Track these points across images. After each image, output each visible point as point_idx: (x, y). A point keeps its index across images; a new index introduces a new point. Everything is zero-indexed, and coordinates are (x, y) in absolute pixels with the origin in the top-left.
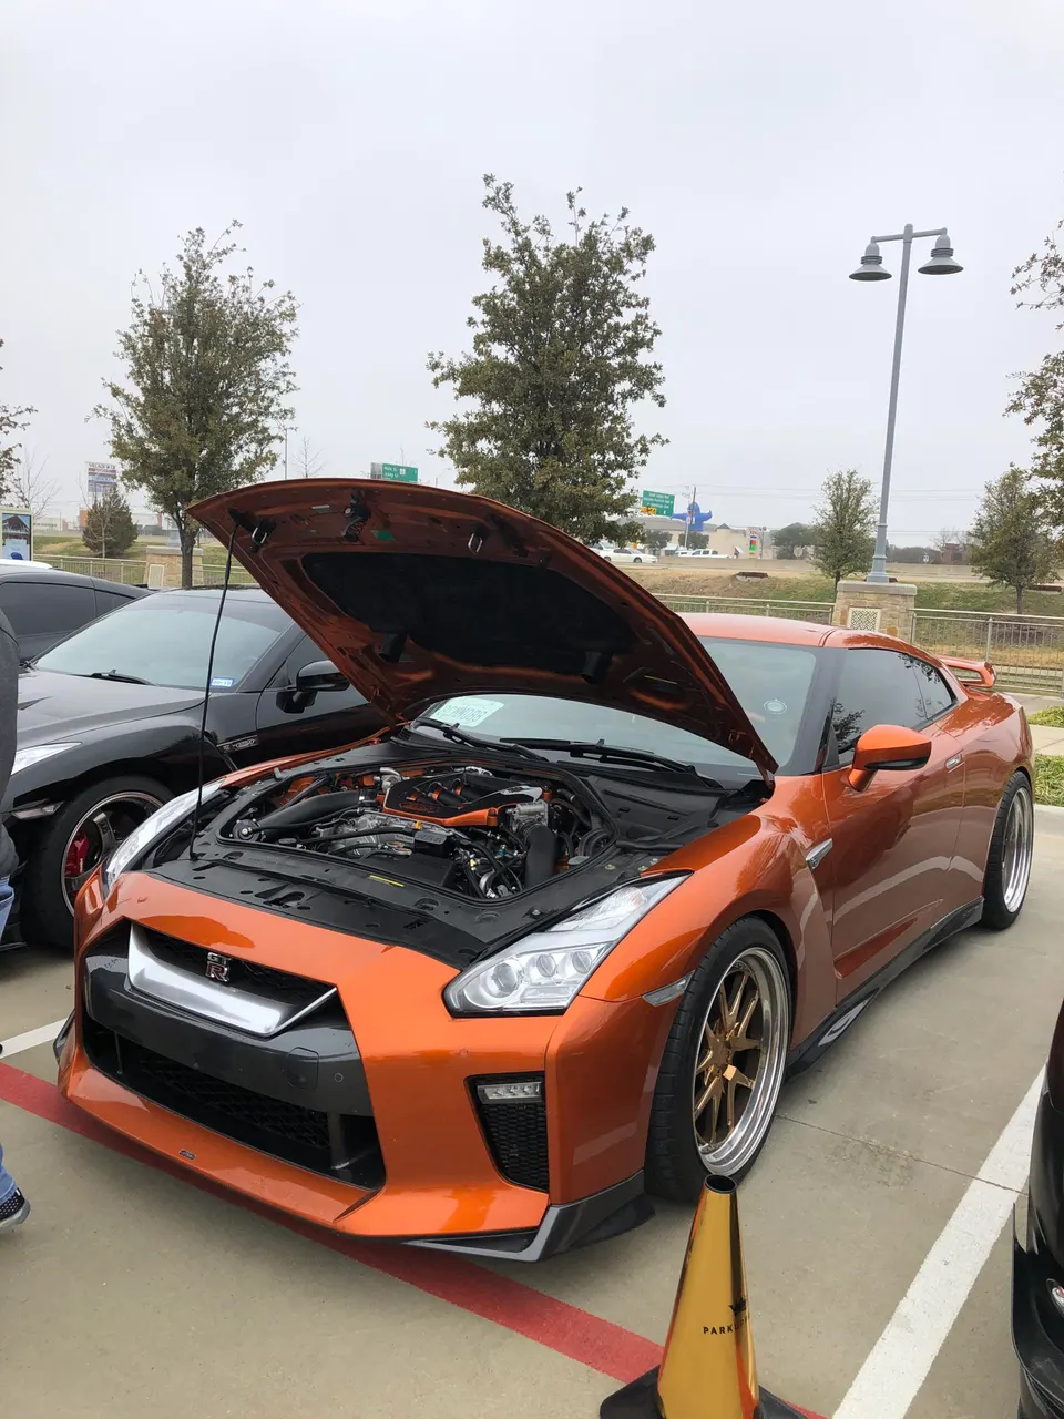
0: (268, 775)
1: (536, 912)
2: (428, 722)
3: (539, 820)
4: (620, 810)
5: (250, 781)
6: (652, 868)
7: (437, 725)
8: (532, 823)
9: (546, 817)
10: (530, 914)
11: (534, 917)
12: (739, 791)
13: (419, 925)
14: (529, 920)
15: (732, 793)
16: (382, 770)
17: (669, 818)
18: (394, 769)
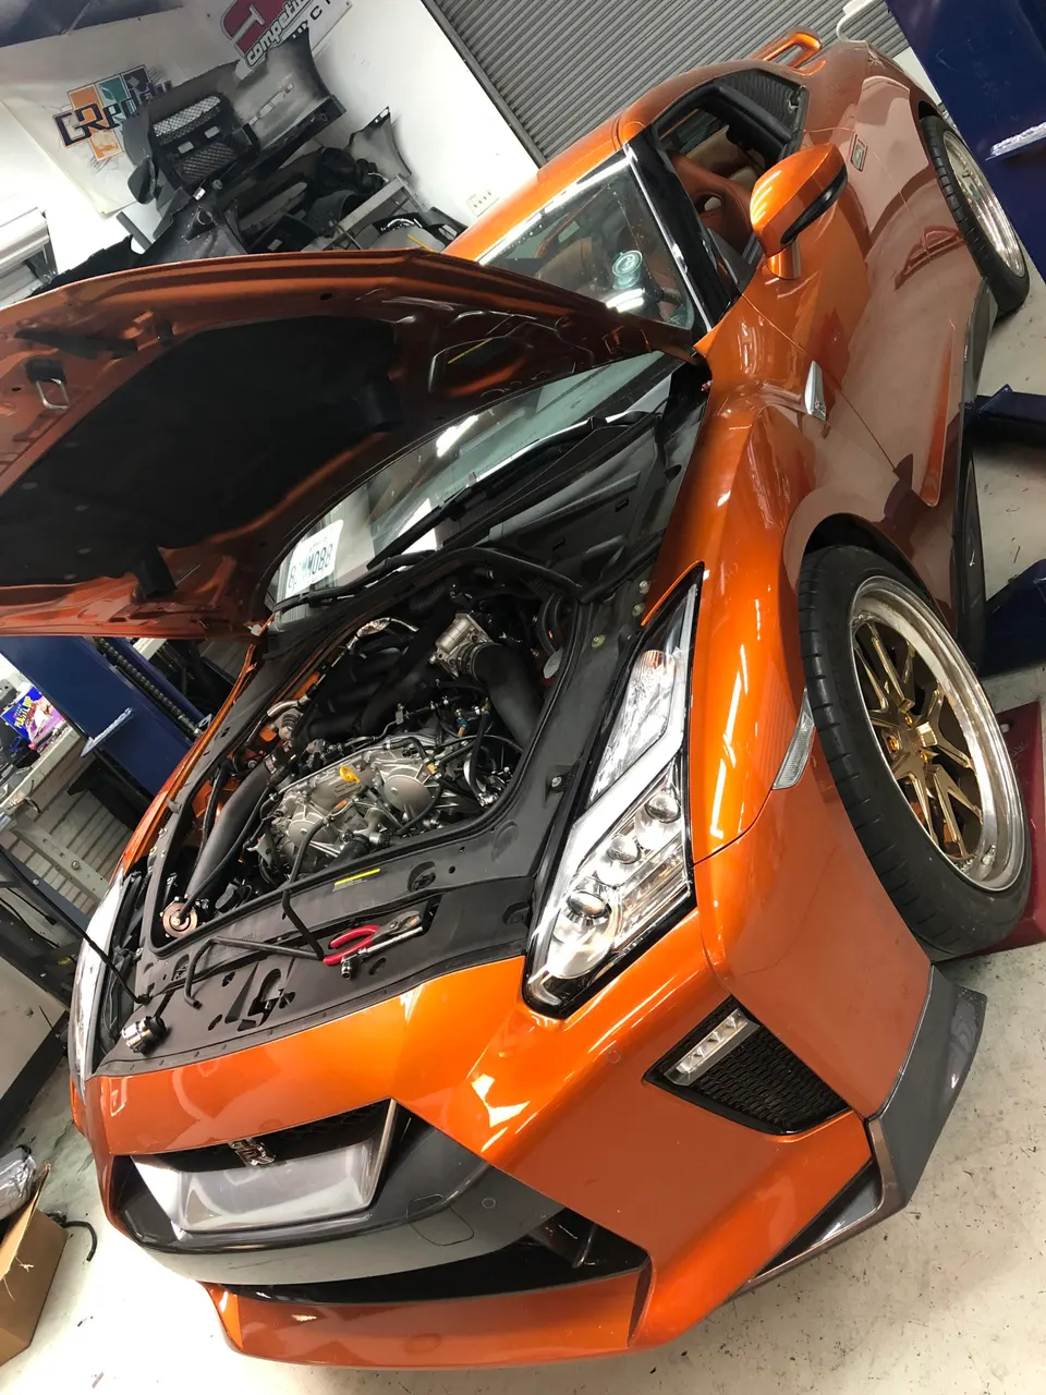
0: (166, 814)
1: (556, 781)
2: (287, 603)
3: (474, 638)
4: (555, 548)
5: (152, 837)
6: (648, 600)
7: (295, 602)
8: (469, 650)
9: (480, 629)
10: (549, 789)
11: (557, 790)
12: (669, 400)
13: (434, 910)
14: (555, 798)
15: (662, 410)
16: (270, 713)
17: (618, 509)
18: (283, 699)
